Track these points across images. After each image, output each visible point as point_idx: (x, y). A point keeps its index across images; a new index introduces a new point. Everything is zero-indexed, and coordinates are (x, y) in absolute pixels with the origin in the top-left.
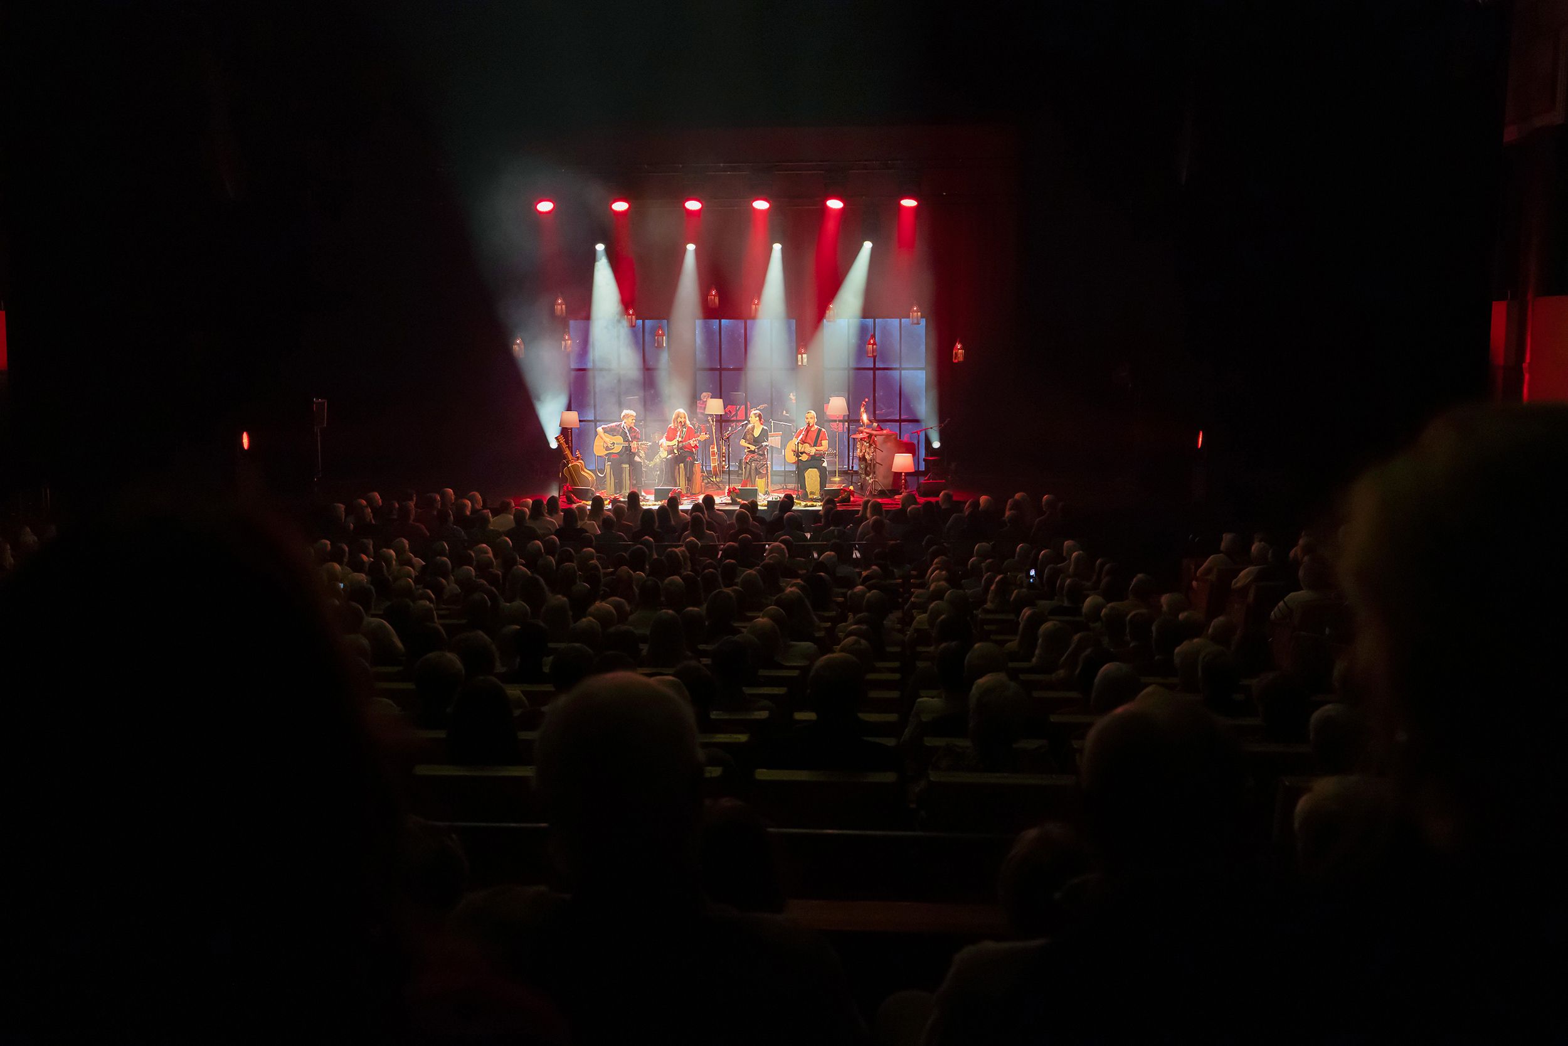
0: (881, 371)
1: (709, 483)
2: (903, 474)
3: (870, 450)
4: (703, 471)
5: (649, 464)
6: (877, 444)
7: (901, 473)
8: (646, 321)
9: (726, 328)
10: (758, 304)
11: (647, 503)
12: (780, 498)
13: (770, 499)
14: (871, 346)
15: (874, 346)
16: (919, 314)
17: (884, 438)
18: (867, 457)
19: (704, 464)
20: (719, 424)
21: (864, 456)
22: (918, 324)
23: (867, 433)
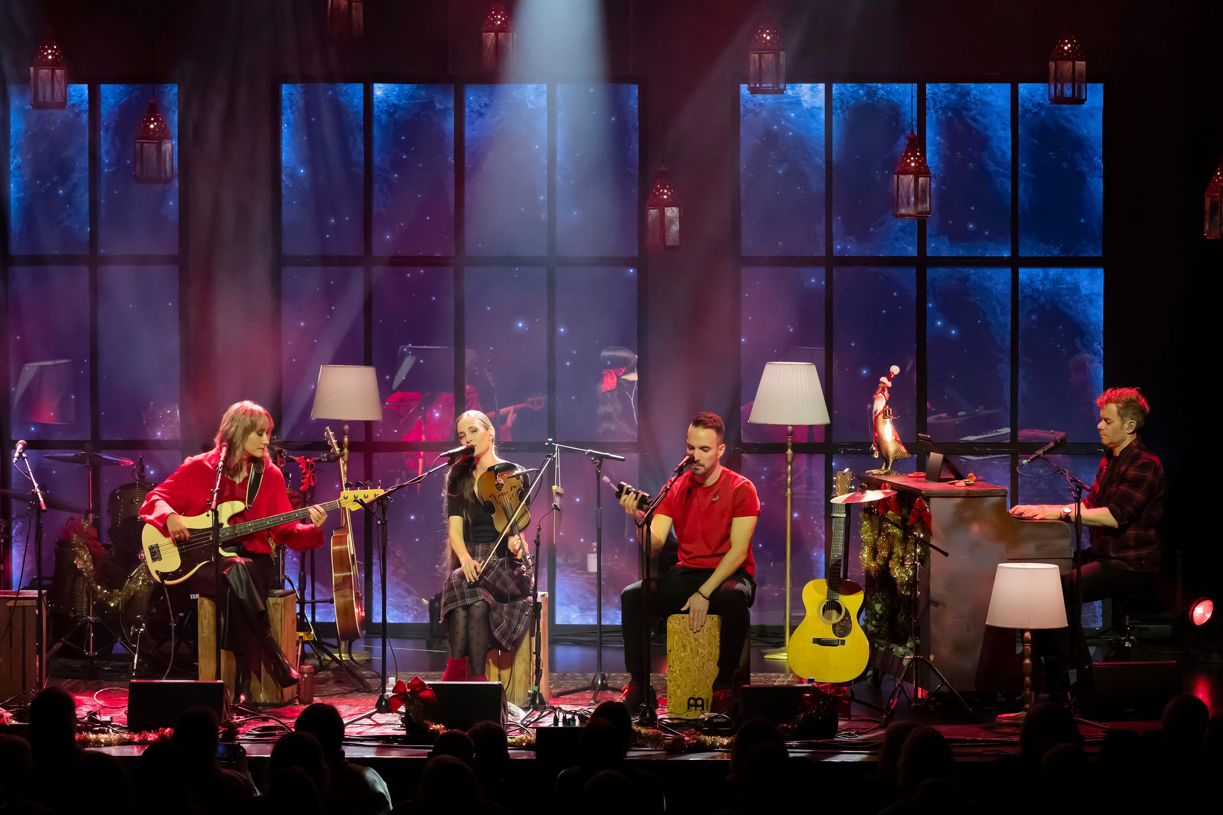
0: (942, 271)
1: (322, 667)
2: (1028, 635)
3: (905, 550)
4: (302, 625)
5: (110, 598)
6: (935, 526)
7: (1023, 631)
8: (103, 87)
9: (390, 115)
10: (505, 28)
11: (103, 737)
12: (582, 717)
13: (548, 722)
14: (908, 180)
15: (921, 180)
16: (1081, 65)
17: (959, 507)
18: (897, 572)
19: (308, 598)
20: (360, 457)
21: (885, 571)
22: (1078, 100)
23: (894, 486)
